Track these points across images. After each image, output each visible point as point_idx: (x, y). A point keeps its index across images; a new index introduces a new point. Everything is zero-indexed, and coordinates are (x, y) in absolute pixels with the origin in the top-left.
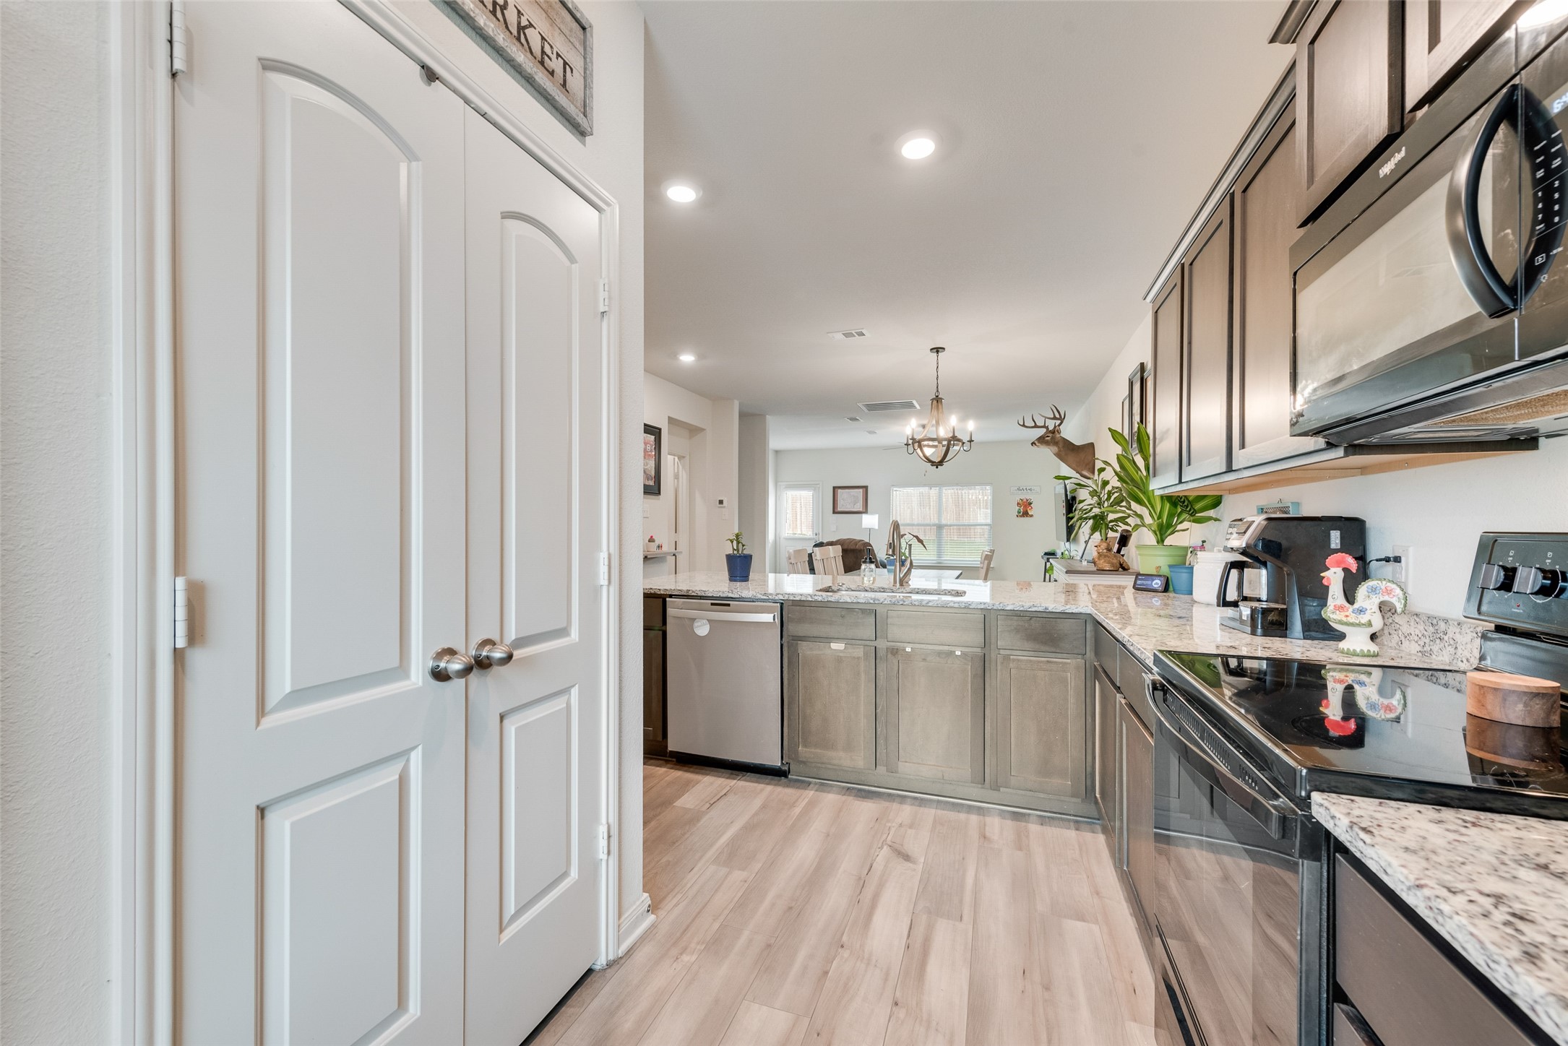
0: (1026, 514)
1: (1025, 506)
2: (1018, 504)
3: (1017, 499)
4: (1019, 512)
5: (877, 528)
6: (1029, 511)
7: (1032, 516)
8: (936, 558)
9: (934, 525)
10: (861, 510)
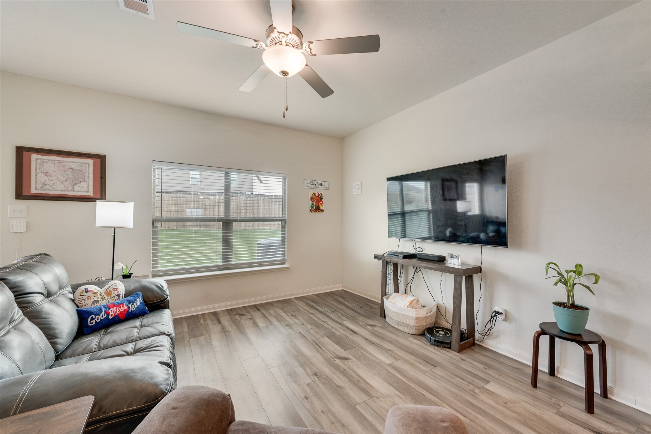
0: (317, 209)
1: (317, 201)
2: (312, 198)
3: (311, 193)
4: (312, 207)
5: (131, 225)
6: (320, 206)
7: (322, 211)
8: (221, 263)
9: (219, 220)
10: (91, 194)
